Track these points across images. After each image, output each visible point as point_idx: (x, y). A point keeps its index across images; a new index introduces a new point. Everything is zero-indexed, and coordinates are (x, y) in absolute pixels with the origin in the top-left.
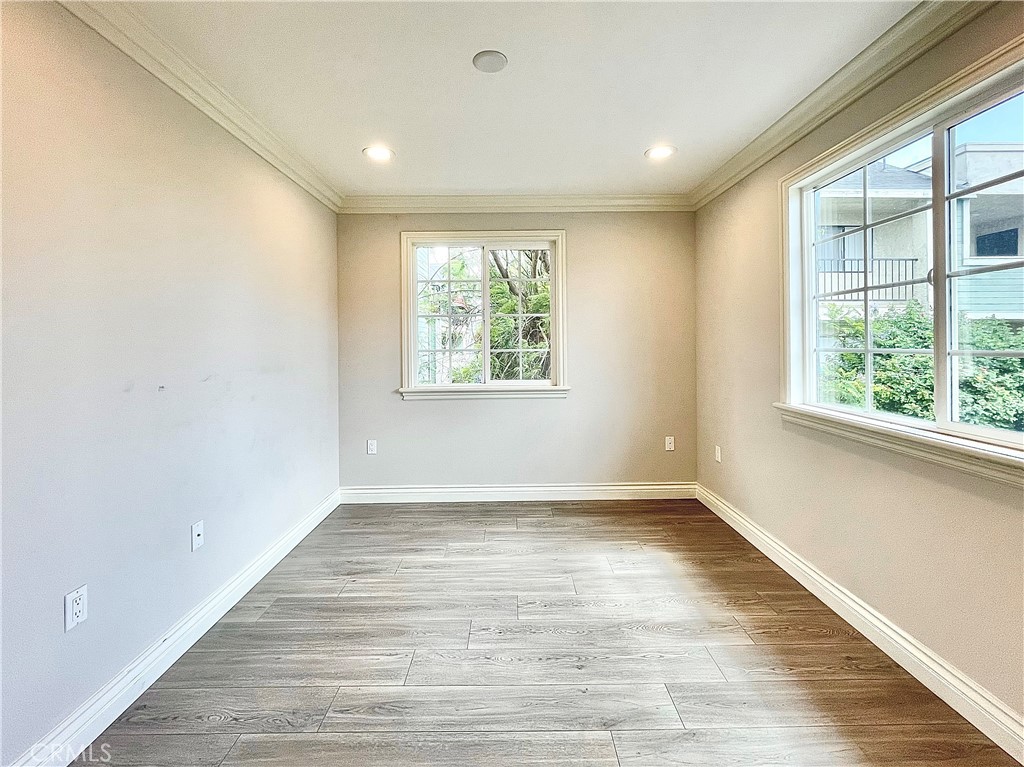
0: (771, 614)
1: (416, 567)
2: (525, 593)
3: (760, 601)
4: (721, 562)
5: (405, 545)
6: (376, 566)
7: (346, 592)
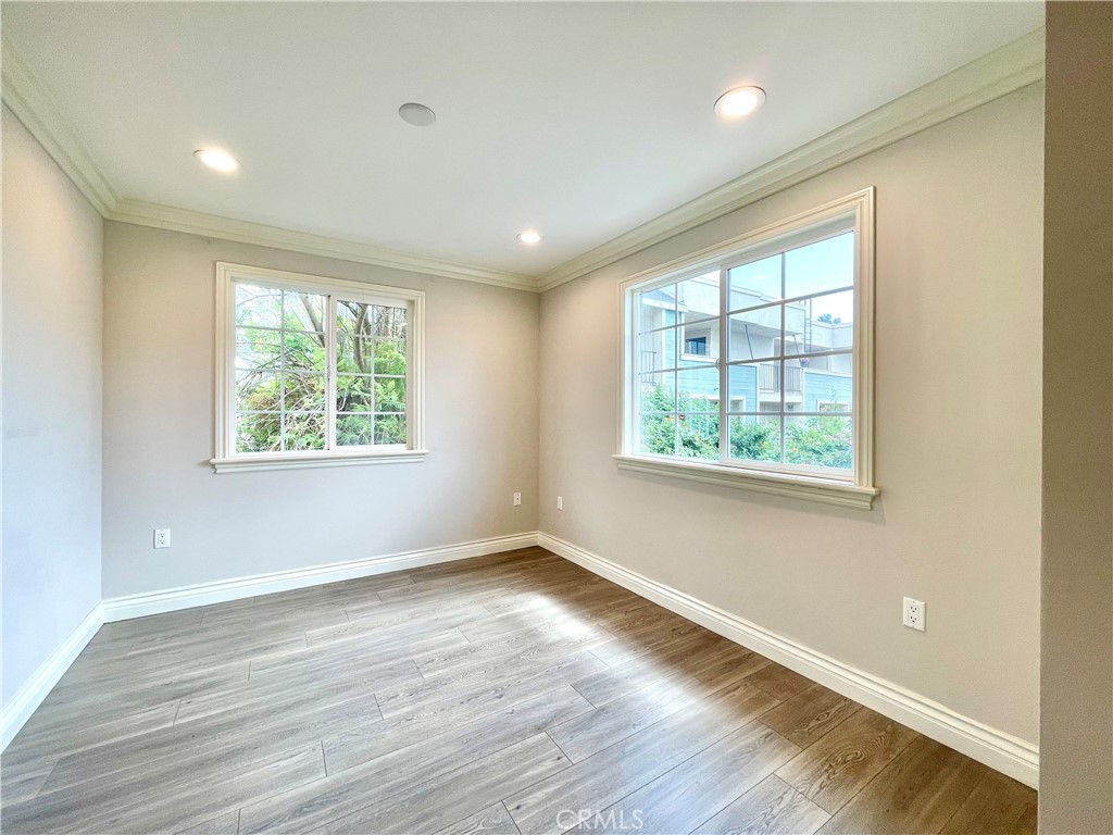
0: (621, 616)
1: (275, 665)
2: (421, 655)
3: (611, 609)
4: (576, 589)
5: (245, 647)
6: (216, 678)
7: (182, 717)
